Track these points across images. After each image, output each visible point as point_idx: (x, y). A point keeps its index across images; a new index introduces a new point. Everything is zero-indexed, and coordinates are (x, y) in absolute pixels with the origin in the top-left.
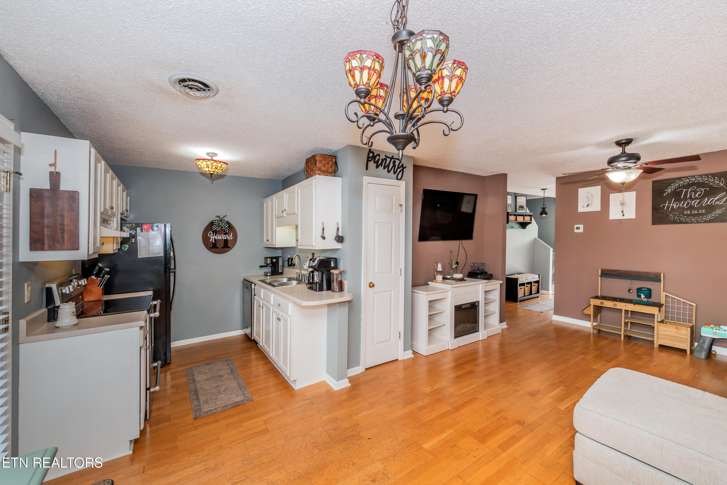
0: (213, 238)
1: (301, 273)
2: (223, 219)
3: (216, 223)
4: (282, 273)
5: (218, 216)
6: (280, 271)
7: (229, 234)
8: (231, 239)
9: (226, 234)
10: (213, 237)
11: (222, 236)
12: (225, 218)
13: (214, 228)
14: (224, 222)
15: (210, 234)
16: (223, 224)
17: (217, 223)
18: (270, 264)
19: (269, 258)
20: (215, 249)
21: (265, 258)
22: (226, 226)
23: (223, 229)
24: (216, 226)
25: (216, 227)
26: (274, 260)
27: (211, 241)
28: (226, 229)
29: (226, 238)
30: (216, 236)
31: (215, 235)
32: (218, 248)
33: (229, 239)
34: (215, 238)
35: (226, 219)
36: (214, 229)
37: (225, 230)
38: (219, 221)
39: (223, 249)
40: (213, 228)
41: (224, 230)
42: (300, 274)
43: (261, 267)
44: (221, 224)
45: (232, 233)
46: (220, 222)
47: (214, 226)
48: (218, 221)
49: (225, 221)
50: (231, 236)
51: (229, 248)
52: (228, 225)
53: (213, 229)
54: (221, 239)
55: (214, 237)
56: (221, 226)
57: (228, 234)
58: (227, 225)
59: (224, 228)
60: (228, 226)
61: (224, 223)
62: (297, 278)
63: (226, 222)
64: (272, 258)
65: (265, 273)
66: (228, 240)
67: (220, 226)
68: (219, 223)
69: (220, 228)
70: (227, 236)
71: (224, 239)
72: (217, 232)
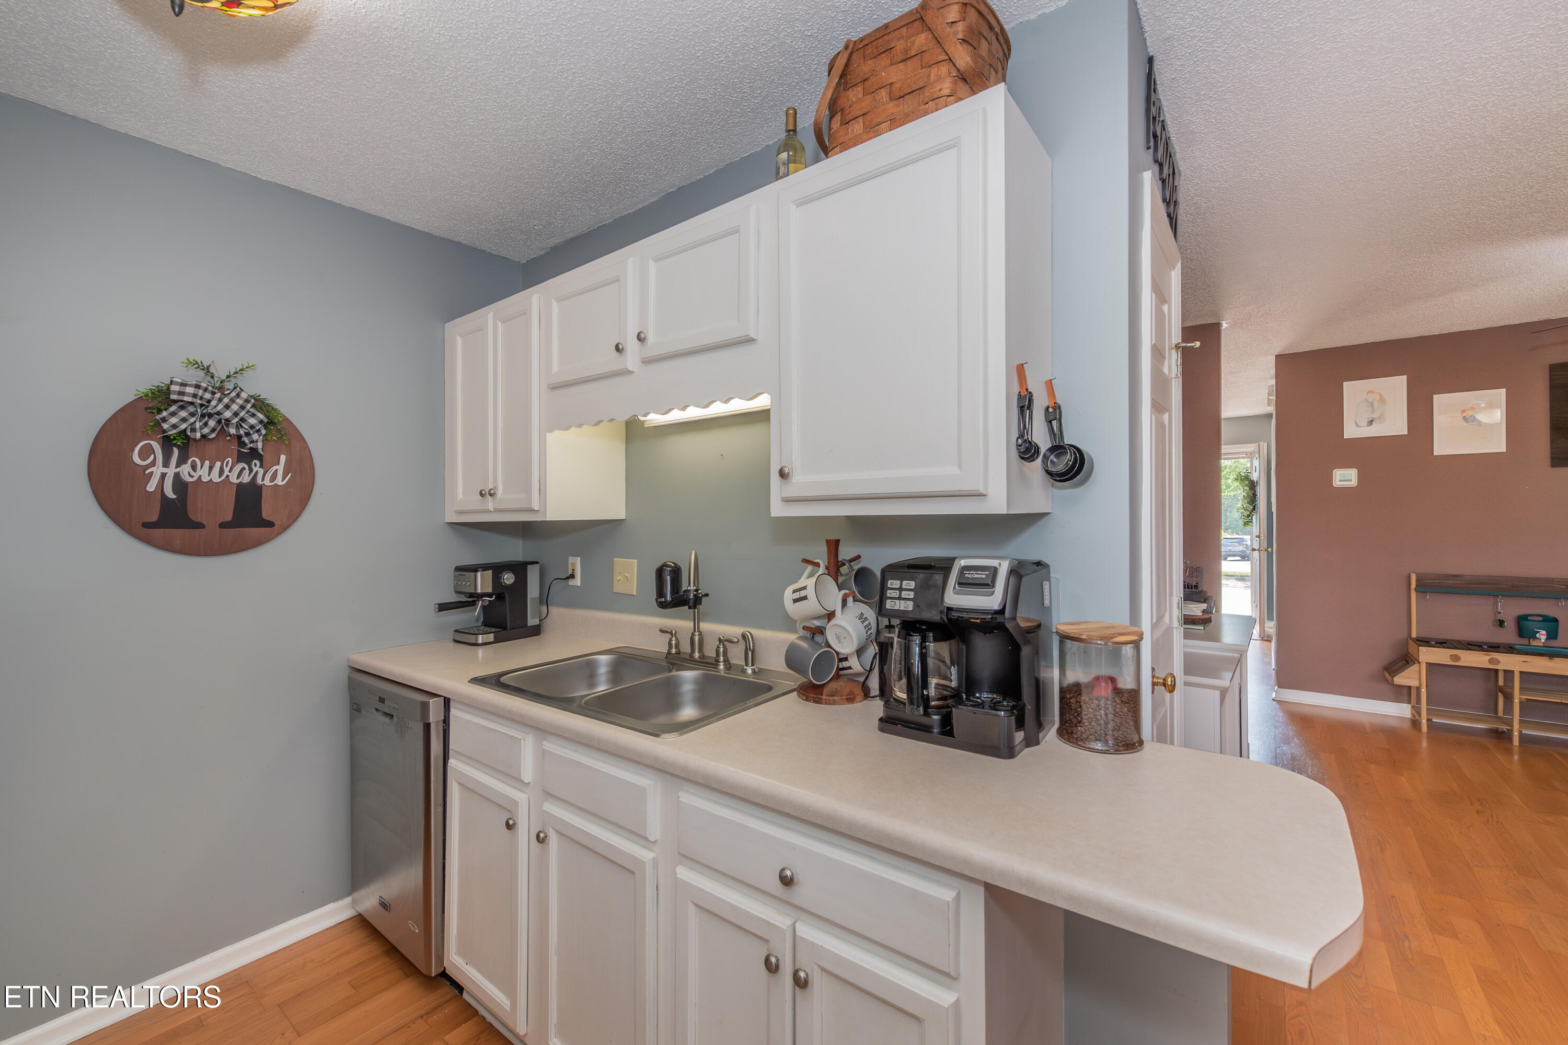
0: (163, 476)
1: (700, 634)
2: (230, 386)
3: (186, 399)
4: (536, 631)
5: (197, 365)
6: (532, 621)
7: (267, 458)
8: (279, 481)
9: (250, 456)
10: (165, 470)
11: (227, 470)
12: (241, 381)
13: (173, 421)
14: (238, 395)
15: (147, 452)
16: (235, 407)
17: (195, 396)
18: (490, 595)
19: (485, 567)
20: (177, 534)
21: (458, 569)
22: (252, 421)
23: (233, 431)
24: (183, 414)
25: (184, 420)
26: (508, 578)
27: (151, 487)
28: (247, 434)
29: (246, 478)
30: (185, 469)
31: (181, 462)
32: (201, 526)
33: (267, 482)
34: (177, 476)
35: (251, 386)
36: (174, 426)
37: (246, 440)
38: (206, 390)
39: (231, 531)
40: (164, 420)
41: (240, 437)
42: (697, 638)
43: (443, 607)
44: (220, 407)
45: (283, 458)
46: (213, 393)
47: (173, 414)
48: (198, 387)
49: (244, 395)
50: (280, 468)
51: (271, 524)
52: (261, 416)
53: (165, 426)
54: (217, 479)
55: (171, 471)
56: (219, 413)
57: (260, 458)
58: (253, 415)
59: (239, 426)
60: (261, 422)
61: (240, 401)
62: (669, 653)
63: (247, 401)
64: (498, 569)
65: (456, 631)
66: (260, 488)
67: (210, 416)
68: (209, 401)
69: (212, 423)
70: (255, 469)
71: (234, 479)
72: (192, 448)
